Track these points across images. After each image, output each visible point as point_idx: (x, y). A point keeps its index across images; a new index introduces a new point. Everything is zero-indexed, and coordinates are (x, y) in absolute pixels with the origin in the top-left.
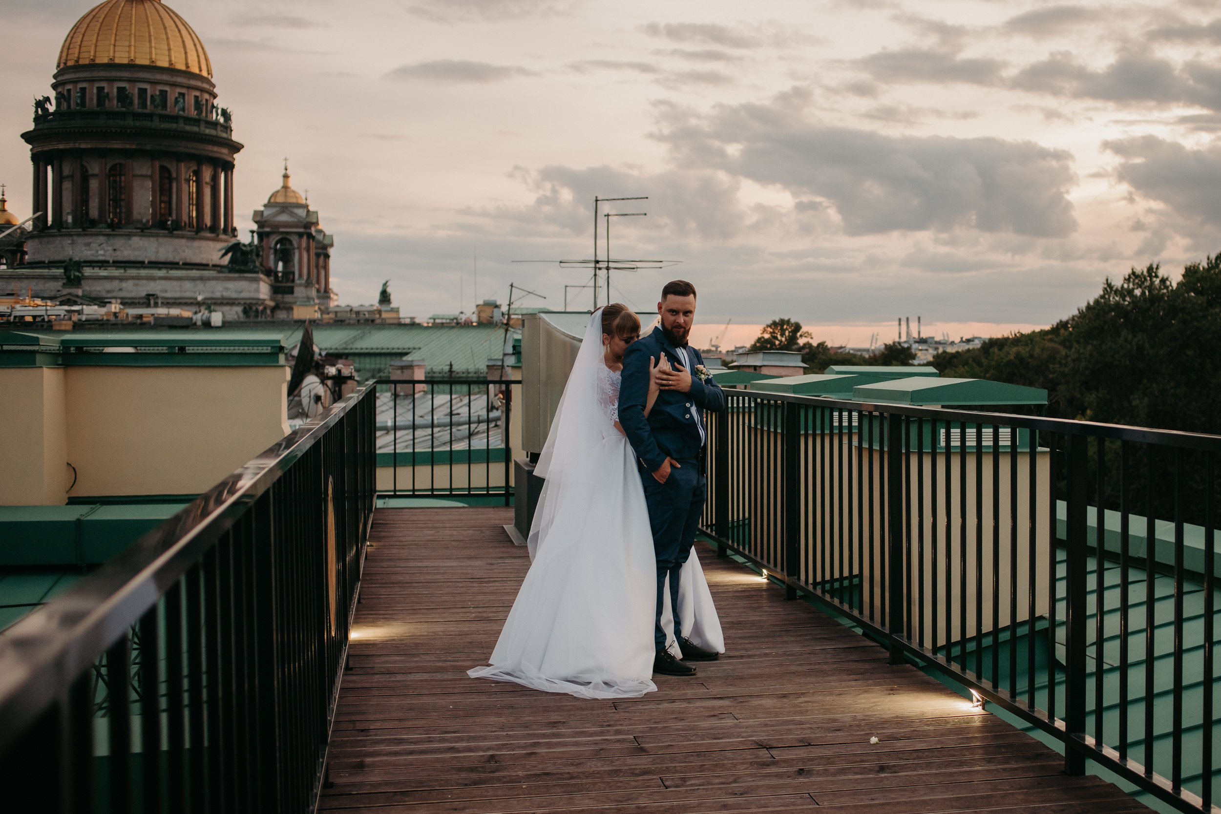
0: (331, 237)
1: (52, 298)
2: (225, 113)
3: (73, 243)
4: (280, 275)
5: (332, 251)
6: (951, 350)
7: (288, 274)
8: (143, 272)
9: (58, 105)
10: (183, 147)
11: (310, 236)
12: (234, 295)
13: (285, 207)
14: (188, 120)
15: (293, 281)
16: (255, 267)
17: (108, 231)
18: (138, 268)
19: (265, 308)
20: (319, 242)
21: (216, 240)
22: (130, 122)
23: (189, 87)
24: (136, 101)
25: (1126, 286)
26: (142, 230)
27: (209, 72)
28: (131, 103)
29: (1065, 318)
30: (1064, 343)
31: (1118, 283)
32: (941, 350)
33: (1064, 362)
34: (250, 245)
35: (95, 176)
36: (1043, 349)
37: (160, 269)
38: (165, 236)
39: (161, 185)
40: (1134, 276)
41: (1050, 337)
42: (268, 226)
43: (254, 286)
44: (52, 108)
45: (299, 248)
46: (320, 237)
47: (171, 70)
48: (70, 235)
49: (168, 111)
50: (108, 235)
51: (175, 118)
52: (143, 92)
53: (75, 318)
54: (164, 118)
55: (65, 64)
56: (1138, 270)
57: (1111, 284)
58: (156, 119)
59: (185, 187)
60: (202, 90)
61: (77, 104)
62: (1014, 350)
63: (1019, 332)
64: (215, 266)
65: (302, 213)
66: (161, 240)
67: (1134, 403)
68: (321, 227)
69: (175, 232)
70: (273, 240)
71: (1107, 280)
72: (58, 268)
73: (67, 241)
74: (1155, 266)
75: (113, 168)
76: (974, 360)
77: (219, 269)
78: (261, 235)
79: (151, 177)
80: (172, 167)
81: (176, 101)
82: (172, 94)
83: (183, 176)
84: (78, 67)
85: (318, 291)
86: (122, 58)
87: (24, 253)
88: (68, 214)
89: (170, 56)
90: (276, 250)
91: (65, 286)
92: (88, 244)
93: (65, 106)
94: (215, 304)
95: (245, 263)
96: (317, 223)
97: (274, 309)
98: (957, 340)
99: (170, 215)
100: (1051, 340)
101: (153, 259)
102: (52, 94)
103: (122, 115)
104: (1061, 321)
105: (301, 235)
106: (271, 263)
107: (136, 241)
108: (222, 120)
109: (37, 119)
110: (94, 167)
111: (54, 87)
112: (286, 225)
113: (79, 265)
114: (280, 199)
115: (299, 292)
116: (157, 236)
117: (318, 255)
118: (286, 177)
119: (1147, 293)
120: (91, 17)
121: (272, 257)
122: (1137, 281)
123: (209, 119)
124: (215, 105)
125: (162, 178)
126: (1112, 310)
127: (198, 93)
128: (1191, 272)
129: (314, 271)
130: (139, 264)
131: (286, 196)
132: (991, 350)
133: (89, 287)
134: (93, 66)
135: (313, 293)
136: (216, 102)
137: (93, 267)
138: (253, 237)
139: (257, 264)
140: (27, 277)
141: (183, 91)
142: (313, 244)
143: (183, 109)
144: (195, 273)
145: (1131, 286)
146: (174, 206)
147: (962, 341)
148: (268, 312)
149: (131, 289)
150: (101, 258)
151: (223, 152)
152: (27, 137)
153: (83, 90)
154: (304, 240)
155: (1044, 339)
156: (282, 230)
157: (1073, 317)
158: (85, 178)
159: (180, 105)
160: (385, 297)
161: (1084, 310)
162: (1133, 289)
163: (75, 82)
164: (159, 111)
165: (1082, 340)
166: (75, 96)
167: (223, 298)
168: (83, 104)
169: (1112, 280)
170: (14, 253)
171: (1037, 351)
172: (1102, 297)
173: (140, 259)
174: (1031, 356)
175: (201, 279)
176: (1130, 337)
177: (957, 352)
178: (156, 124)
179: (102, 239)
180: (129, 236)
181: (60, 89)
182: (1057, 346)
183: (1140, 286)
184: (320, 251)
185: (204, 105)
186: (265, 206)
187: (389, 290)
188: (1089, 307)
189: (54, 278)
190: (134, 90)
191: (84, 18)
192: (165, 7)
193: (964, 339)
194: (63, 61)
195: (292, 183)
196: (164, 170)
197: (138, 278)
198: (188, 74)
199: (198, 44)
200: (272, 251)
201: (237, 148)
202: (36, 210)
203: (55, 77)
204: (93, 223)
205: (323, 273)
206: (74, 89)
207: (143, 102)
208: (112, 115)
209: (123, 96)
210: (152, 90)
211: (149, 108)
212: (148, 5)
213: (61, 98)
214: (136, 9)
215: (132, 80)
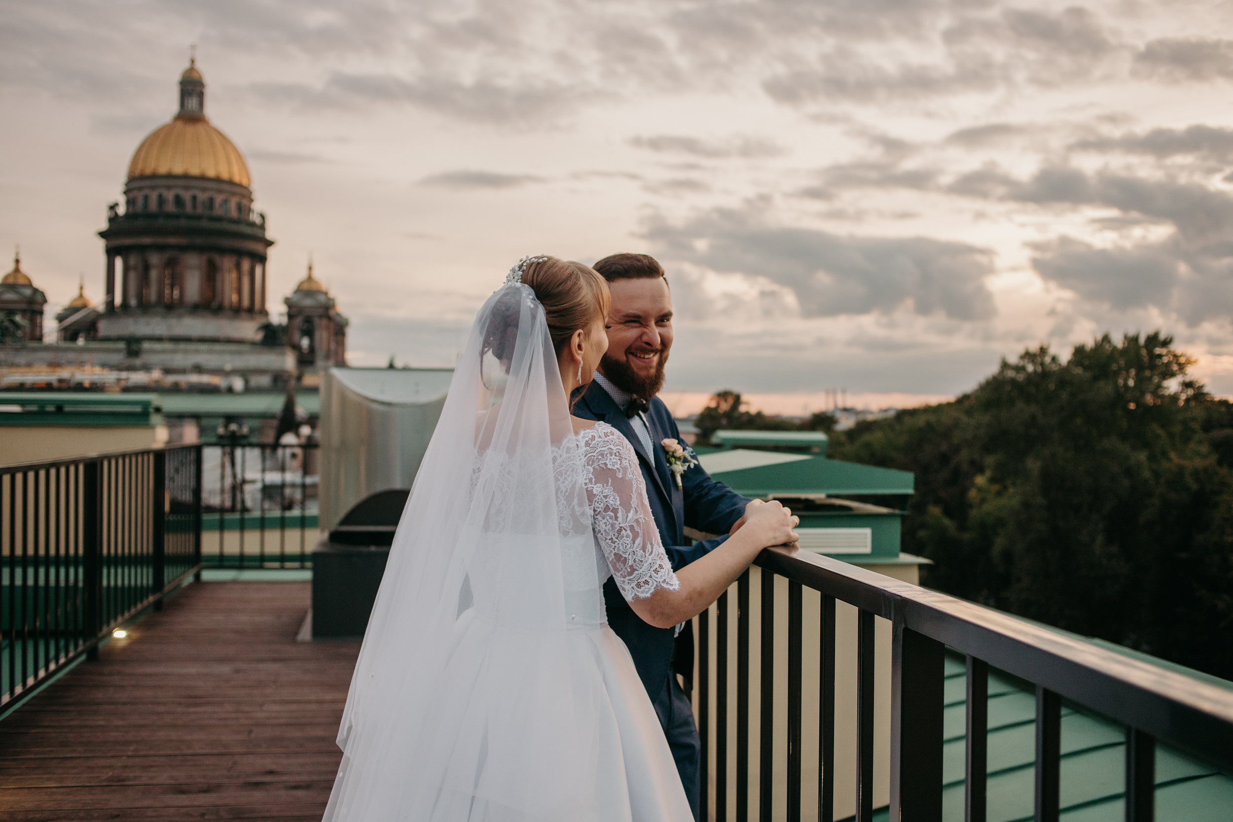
0: (348, 318)
2: (263, 217)
3: (135, 322)
4: (305, 349)
5: (348, 330)
6: (870, 418)
7: (312, 349)
8: (191, 346)
9: (128, 208)
10: (226, 243)
11: (330, 318)
12: (265, 366)
13: (310, 294)
14: (231, 221)
15: (315, 355)
16: (283, 342)
17: (164, 312)
18: (187, 343)
19: (290, 377)
20: (337, 323)
21: (252, 319)
22: (183, 223)
23: (234, 194)
24: (189, 205)
26: (193, 311)
27: (249, 179)
28: (185, 207)
29: (968, 391)
30: (969, 413)
32: (861, 418)
34: (281, 324)
35: (154, 266)
36: (949, 418)
37: (206, 343)
38: (210, 316)
39: (208, 274)
41: (955, 407)
42: (296, 309)
43: (281, 358)
44: (121, 210)
45: (320, 326)
46: (338, 319)
47: (218, 180)
48: (133, 316)
49: (215, 214)
50: (164, 316)
51: (219, 219)
52: (194, 198)
53: (123, 384)
54: (212, 219)
56: (1031, 351)
57: (1007, 361)
58: (205, 219)
59: (227, 276)
60: (242, 196)
61: (142, 208)
63: (928, 403)
64: (251, 342)
65: (322, 298)
66: (207, 319)
68: (338, 310)
69: (219, 314)
70: (300, 319)
72: (122, 342)
73: (130, 320)
75: (170, 260)
76: (890, 429)
77: (253, 344)
78: (291, 316)
79: (200, 268)
80: (217, 259)
81: (221, 205)
82: (219, 199)
83: (226, 267)
84: (142, 177)
85: (335, 361)
86: (178, 169)
87: (97, 330)
88: (133, 297)
89: (216, 167)
90: (302, 329)
91: (127, 356)
92: (147, 323)
93: (131, 210)
94: (245, 373)
95: (275, 340)
96: (334, 307)
97: (297, 378)
98: (876, 410)
99: (215, 298)
100: (956, 410)
101: (200, 335)
102: (122, 200)
103: (176, 216)
104: (965, 394)
105: (321, 316)
106: (298, 340)
107: (187, 320)
108: (256, 219)
109: (110, 221)
110: (155, 259)
111: (125, 193)
112: (311, 307)
113: (139, 340)
114: (306, 287)
115: (320, 363)
116: (203, 316)
117: (336, 333)
118: (310, 269)
120: (154, 137)
121: (298, 335)
123: (248, 220)
124: (252, 208)
125: (208, 268)
126: (1009, 384)
127: (238, 199)
128: (1079, 351)
129: (333, 347)
130: (188, 340)
131: (310, 285)
133: (145, 358)
134: (154, 176)
136: (254, 206)
137: (151, 342)
138: (282, 318)
139: (285, 340)
140: (98, 350)
141: (228, 197)
142: (331, 325)
143: (228, 211)
144: (233, 347)
146: (218, 291)
148: (293, 382)
149: (181, 360)
150: (158, 334)
151: (258, 247)
152: (103, 235)
153: (146, 196)
154: (324, 321)
156: (306, 312)
157: (976, 390)
158: (147, 268)
159: (225, 208)
161: (984, 385)
163: (140, 189)
164: (207, 213)
165: (983, 409)
166: (140, 202)
168: (146, 207)
170: (89, 330)
171: (944, 420)
172: (1000, 373)
173: (189, 335)
174: (939, 423)
175: (240, 353)
177: (876, 420)
178: (205, 224)
179: (158, 319)
180: (180, 316)
181: (129, 195)
182: (962, 415)
183: (1032, 364)
184: (338, 330)
185: (244, 209)
186: (295, 292)
188: (988, 382)
189: (117, 351)
190: (187, 196)
191: (149, 138)
192: (214, 129)
194: (132, 171)
195: (315, 274)
196: (211, 262)
197: (185, 352)
198: (231, 183)
199: (240, 158)
200: (298, 329)
201: (270, 243)
202: (107, 294)
203: (126, 185)
204: (151, 306)
205: (340, 349)
206: (140, 196)
207: (194, 206)
208: (169, 216)
209: (179, 201)
210: (202, 196)
211: (200, 210)
212: (200, 128)
213: (130, 202)
214: (190, 130)
215: (187, 188)
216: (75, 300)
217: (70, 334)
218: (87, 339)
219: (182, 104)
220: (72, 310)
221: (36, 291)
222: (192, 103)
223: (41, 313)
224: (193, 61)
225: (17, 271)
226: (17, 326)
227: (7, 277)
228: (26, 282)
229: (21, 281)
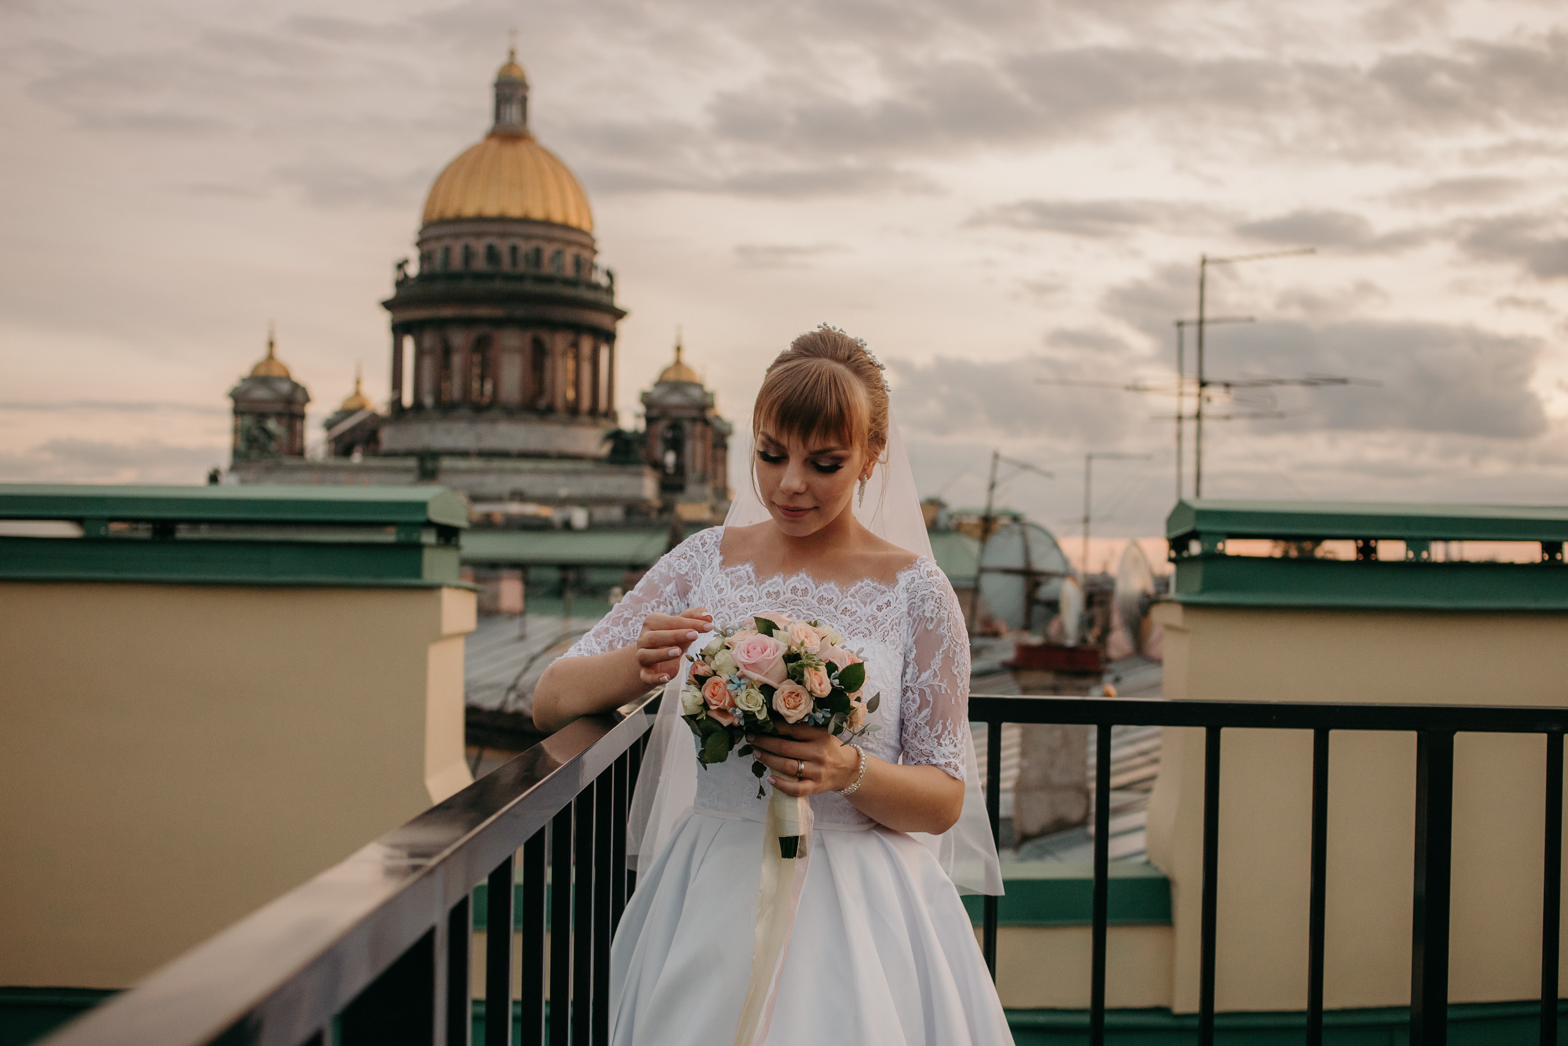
0: (731, 423)
2: (610, 275)
3: (433, 429)
4: (670, 468)
5: (731, 441)
7: (680, 467)
8: (509, 464)
9: (422, 266)
10: (560, 314)
11: (706, 422)
12: (614, 493)
13: (677, 386)
14: (567, 282)
15: (684, 476)
16: (639, 458)
17: (471, 415)
18: (504, 459)
19: (650, 509)
20: (716, 430)
21: (595, 425)
22: (498, 285)
23: (570, 243)
24: (507, 259)
26: (511, 413)
27: (591, 222)
28: (501, 263)
34: (636, 433)
35: (458, 349)
37: (529, 460)
38: (535, 421)
39: (533, 359)
42: (658, 409)
43: (637, 481)
44: (413, 270)
45: (693, 436)
46: (717, 424)
47: (548, 223)
48: (430, 420)
49: (543, 272)
50: (471, 421)
51: (549, 280)
52: (514, 250)
54: (539, 279)
55: (430, 216)
58: (529, 280)
59: (560, 362)
60: (582, 246)
61: (441, 266)
64: (594, 458)
65: (695, 393)
66: (532, 426)
68: (718, 410)
69: (549, 417)
70: (663, 424)
72: (412, 458)
73: (426, 427)
75: (480, 340)
77: (596, 461)
78: (650, 420)
79: (521, 350)
80: (547, 337)
81: (552, 260)
82: (548, 250)
83: (559, 349)
84: (443, 222)
85: (715, 488)
86: (491, 209)
87: (378, 441)
88: (429, 394)
89: (546, 205)
90: (666, 439)
91: (418, 479)
92: (448, 431)
93: (427, 269)
94: (589, 502)
95: (628, 454)
96: (711, 406)
97: (661, 510)
99: (542, 395)
101: (522, 448)
102: (413, 254)
103: (489, 277)
105: (694, 420)
106: (659, 455)
107: (504, 427)
108: (604, 281)
109: (398, 285)
110: (459, 339)
111: (418, 244)
112: (680, 407)
113: (435, 455)
114: (672, 376)
115: (692, 489)
116: (526, 421)
117: (715, 446)
118: (678, 350)
120: (459, 162)
121: (660, 447)
123: (590, 280)
124: (596, 264)
125: (533, 351)
127: (576, 250)
129: (710, 466)
130: (504, 455)
131: (678, 373)
134: (458, 220)
135: (708, 490)
136: (598, 260)
137: (453, 458)
138: (638, 422)
139: (642, 455)
140: (381, 467)
141: (561, 247)
142: (709, 432)
143: (561, 267)
144: (568, 465)
146: (547, 385)
148: (654, 515)
149: (492, 483)
150: (462, 447)
151: (602, 320)
152: (387, 305)
153: (447, 248)
154: (698, 427)
156: (673, 413)
158: (447, 352)
159: (557, 264)
163: (438, 238)
164: (532, 270)
166: (439, 256)
167: (600, 496)
168: (446, 265)
170: (368, 440)
173: (507, 448)
175: (577, 473)
178: (529, 287)
179: (464, 425)
180: (494, 421)
181: (423, 248)
184: (717, 440)
185: (584, 264)
186: (655, 385)
189: (407, 470)
190: (503, 246)
191: (451, 163)
192: (542, 149)
194: (428, 213)
196: (537, 342)
197: (502, 471)
198: (566, 227)
200: (661, 440)
201: (620, 314)
202: (393, 390)
203: (419, 233)
204: (454, 406)
205: (720, 469)
206: (438, 248)
207: (514, 262)
208: (479, 276)
209: (492, 254)
210: (525, 247)
211: (522, 268)
212: (522, 148)
213: (425, 258)
214: (509, 152)
215: (503, 235)
216: (349, 400)
217: (343, 446)
218: (365, 454)
219: (498, 116)
220: (345, 413)
221: (296, 386)
222: (512, 113)
223: (302, 417)
224: (512, 54)
225: (271, 357)
226: (270, 436)
227: (257, 367)
228: (282, 374)
229: (276, 372)
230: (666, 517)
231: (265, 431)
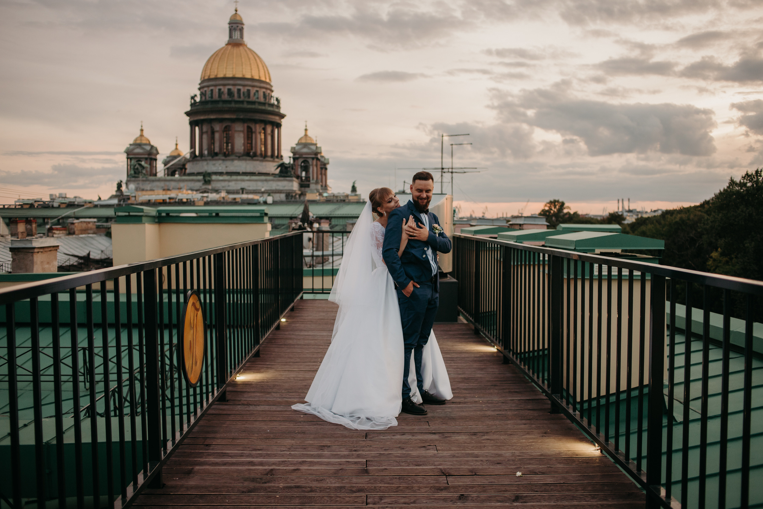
0: (328, 159)
1: (197, 190)
2: (277, 100)
3: (207, 164)
4: (304, 178)
5: (328, 166)
6: (645, 216)
7: (308, 178)
8: (239, 177)
9: (201, 98)
10: (258, 116)
11: (318, 159)
12: (281, 188)
13: (306, 145)
14: (260, 103)
15: (309, 181)
16: (291, 174)
17: (223, 158)
18: (237, 175)
19: (296, 195)
20: (322, 162)
21: (273, 161)
22: (233, 105)
23: (261, 87)
24: (236, 95)
25: (742, 181)
26: (239, 157)
27: (270, 80)
28: (234, 96)
29: (708, 199)
30: (708, 212)
31: (738, 179)
32: (640, 216)
33: (706, 222)
34: (289, 163)
35: (217, 131)
36: (695, 215)
37: (247, 176)
38: (249, 160)
39: (248, 135)
40: (747, 176)
41: (699, 209)
42: (298, 154)
43: (290, 184)
44: (198, 99)
45: (312, 165)
46: (322, 160)
47: (252, 80)
48: (206, 160)
49: (251, 100)
50: (223, 160)
51: (254, 103)
52: (239, 90)
53: (205, 199)
54: (249, 103)
55: (204, 78)
56: (750, 173)
57: (733, 180)
58: (245, 103)
59: (258, 136)
60: (267, 89)
61: (209, 97)
62: (679, 216)
63: (682, 207)
64: (273, 174)
65: (313, 148)
66: (248, 162)
67: (746, 245)
68: (323, 154)
69: (254, 158)
70: (300, 160)
71: (731, 178)
72: (201, 176)
73: (205, 163)
74: (759, 170)
75: (226, 127)
76: (657, 221)
77: (274, 175)
78: (295, 159)
79: (243, 131)
80: (253, 126)
81: (255, 94)
82: (253, 91)
83: (258, 130)
84: (210, 80)
85: (322, 186)
86: (229, 75)
87: (186, 169)
88: (205, 150)
89: (251, 72)
90: (301, 167)
91: (203, 184)
92: (214, 165)
93: (204, 98)
94: (273, 193)
95: (287, 173)
96: (321, 153)
97: (300, 195)
98: (649, 211)
99: (252, 149)
100: (700, 211)
101: (244, 171)
102: (198, 93)
103: (229, 102)
104: (706, 201)
105: (313, 159)
106: (299, 173)
107: (236, 163)
108: (276, 103)
109: (192, 105)
110: (217, 127)
111: (199, 89)
112: (306, 154)
113: (210, 174)
114: (303, 141)
115: (312, 186)
116: (246, 160)
117: (322, 168)
118: (306, 130)
119: (755, 185)
120: (216, 55)
121: (299, 170)
122: (749, 178)
123: (270, 102)
124: (272, 96)
125: (248, 132)
126: (735, 194)
127: (264, 90)
129: (320, 177)
130: (237, 174)
131: (306, 140)
132: (666, 216)
133: (214, 185)
134: (216, 79)
135: (319, 187)
136: (273, 94)
137: (217, 175)
138: (290, 160)
139: (292, 173)
140: (187, 180)
141: (258, 89)
142: (319, 163)
143: (258, 98)
144: (263, 178)
145: (745, 181)
146: (254, 145)
147: (651, 211)
149: (234, 186)
150: (220, 171)
151: (276, 119)
152: (188, 114)
153: (212, 90)
154: (315, 161)
155: (696, 210)
156: (304, 156)
157: (713, 198)
158: (213, 132)
159: (256, 96)
160: (354, 189)
161: (718, 194)
162: (747, 183)
163: (208, 86)
164: (247, 99)
165: (716, 211)
166: (209, 93)
167: (276, 190)
168: (212, 97)
169: (734, 178)
170: (181, 169)
171: (692, 216)
172: (728, 187)
173: (238, 171)
174: (689, 219)
175: (266, 180)
176: (745, 209)
177: (649, 218)
178: (245, 106)
179: (220, 162)
180: (233, 160)
181: (202, 90)
182: (703, 214)
183: (750, 181)
184: (323, 166)
185: (267, 96)
186: (297, 145)
187: (356, 185)
188: (721, 193)
189: (199, 181)
190: (235, 89)
191: (212, 56)
192: (249, 49)
193: (653, 210)
194: (203, 76)
195: (309, 133)
196: (249, 128)
197: (236, 180)
198: (260, 81)
199: (264, 66)
200: (299, 167)
201: (283, 116)
202: (191, 148)
203: (200, 84)
204: (216, 154)
205: (324, 177)
206: (208, 90)
207: (239, 97)
208: (225, 102)
209: (230, 92)
210: (243, 89)
211: (242, 98)
212: (241, 48)
213: (202, 94)
214: (236, 50)
215: (234, 85)
216: (173, 152)
217: (171, 172)
218: (180, 175)
219: (231, 37)
220: (173, 157)
221: (152, 147)
222: (237, 35)
223: (156, 160)
224: (236, 11)
225: (142, 136)
226: (143, 167)
227: (136, 140)
228: (148, 142)
229: (144, 142)
230: (302, 198)
231: (140, 165)
